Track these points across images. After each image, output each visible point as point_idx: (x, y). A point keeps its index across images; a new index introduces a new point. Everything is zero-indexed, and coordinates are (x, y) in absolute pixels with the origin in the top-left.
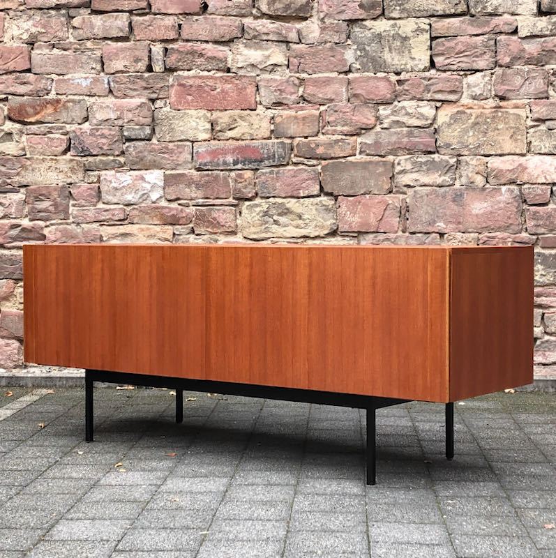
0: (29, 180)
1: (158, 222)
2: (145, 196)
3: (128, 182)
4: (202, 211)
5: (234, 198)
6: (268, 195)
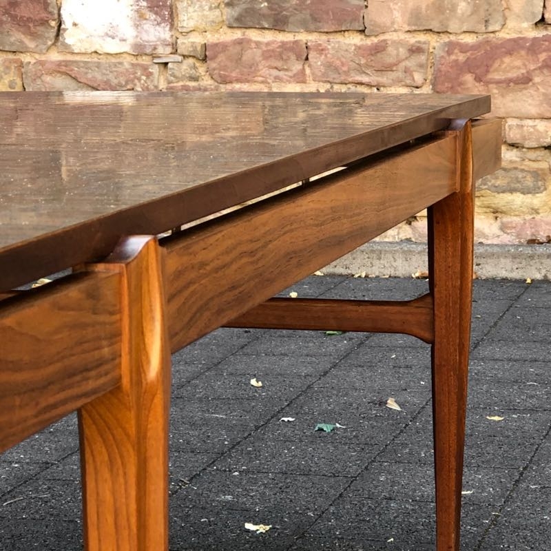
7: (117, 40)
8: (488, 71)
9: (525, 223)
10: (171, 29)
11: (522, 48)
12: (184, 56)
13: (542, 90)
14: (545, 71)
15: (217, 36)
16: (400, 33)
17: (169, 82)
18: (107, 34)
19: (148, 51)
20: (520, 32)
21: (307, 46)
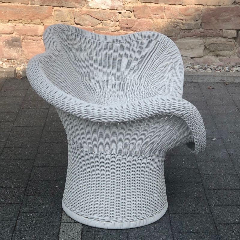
7: (106, 5)
8: (219, 17)
9: (227, 59)
10: (123, 2)
11: (229, 10)
12: (127, 10)
13: (234, 22)
14: (236, 17)
15: (137, 4)
16: (193, 5)
17: (122, 18)
18: (102, 3)
19: (115, 9)
20: (228, 6)
21: (165, 8)
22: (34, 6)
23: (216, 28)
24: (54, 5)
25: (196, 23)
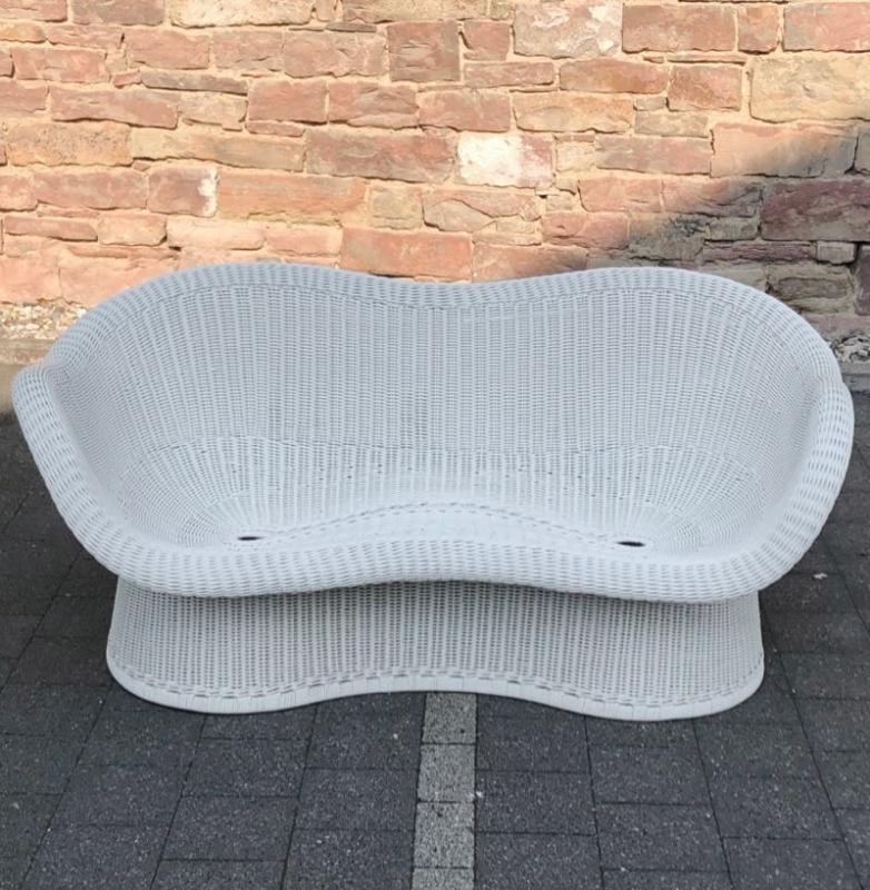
0: (393, 11)
1: (609, 89)
2: (589, 44)
3: (561, 21)
4: (685, 70)
5: (740, 50)
6: (800, 47)
7: (506, 176)
8: (809, 208)
10: (551, 169)
11: (837, 190)
12: (562, 190)
13: (848, 221)
14: (854, 208)
15: (588, 174)
16: (739, 176)
17: (548, 210)
18: (498, 171)
19: (532, 186)
20: (835, 177)
21: (663, 184)
22: (316, 176)
23: (800, 238)
24: (369, 175)
25: (746, 224)
